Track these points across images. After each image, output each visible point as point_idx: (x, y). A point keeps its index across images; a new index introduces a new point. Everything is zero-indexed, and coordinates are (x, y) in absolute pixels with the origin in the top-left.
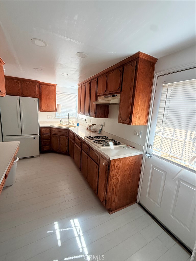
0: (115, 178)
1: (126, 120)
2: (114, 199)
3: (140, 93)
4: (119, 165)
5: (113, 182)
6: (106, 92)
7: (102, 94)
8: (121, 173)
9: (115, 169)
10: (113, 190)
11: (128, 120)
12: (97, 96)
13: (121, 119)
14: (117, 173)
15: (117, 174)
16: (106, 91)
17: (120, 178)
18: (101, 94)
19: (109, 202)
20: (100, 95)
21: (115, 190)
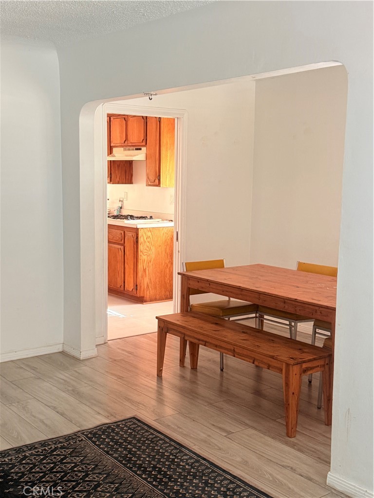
0: (145, 254)
1: (154, 181)
2: (147, 283)
3: (167, 148)
4: (149, 237)
5: (144, 260)
6: (126, 143)
7: (120, 144)
8: (153, 249)
9: (145, 242)
10: (145, 270)
11: (157, 181)
12: (111, 146)
13: (149, 180)
14: (148, 247)
15: (148, 249)
16: (126, 141)
17: (153, 256)
18: (118, 145)
19: (141, 287)
20: (116, 145)
21: (147, 271)
